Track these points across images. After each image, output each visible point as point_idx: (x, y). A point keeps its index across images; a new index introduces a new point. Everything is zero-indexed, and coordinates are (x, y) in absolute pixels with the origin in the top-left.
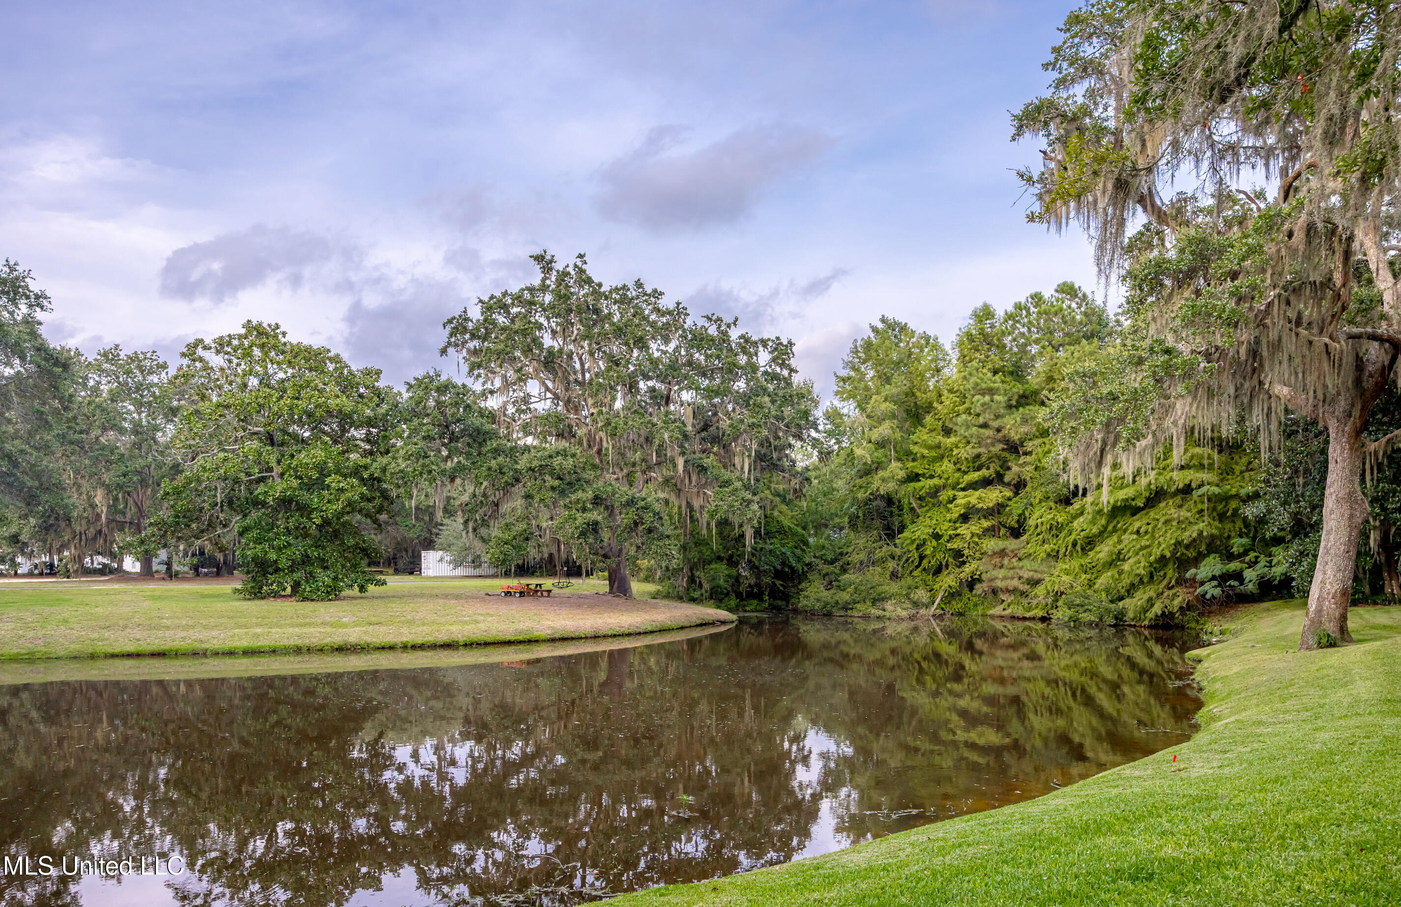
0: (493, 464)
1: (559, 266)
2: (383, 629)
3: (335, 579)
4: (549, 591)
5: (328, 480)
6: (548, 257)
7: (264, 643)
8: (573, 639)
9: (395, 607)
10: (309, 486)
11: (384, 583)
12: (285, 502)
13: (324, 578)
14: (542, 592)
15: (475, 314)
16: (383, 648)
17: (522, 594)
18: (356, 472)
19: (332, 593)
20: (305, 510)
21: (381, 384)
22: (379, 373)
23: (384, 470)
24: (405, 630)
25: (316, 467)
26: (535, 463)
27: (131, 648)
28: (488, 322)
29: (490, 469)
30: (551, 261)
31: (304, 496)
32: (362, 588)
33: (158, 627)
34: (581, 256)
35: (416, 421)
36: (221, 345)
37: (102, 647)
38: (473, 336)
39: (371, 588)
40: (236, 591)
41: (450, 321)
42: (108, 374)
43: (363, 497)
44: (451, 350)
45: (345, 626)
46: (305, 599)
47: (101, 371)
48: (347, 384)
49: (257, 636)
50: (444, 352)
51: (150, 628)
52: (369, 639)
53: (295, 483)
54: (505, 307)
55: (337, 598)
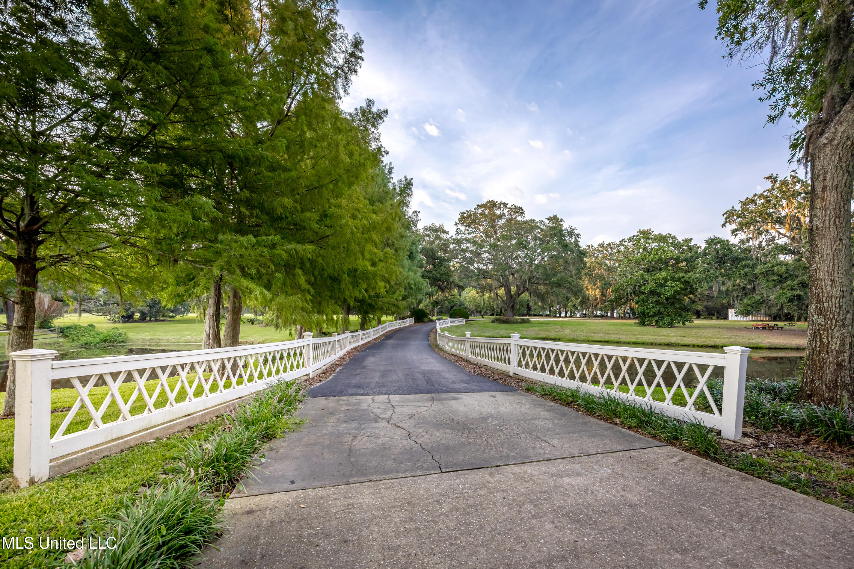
0: (742, 272)
1: (781, 178)
2: (685, 339)
3: (672, 320)
4: (782, 328)
5: (667, 283)
6: (774, 176)
7: (640, 341)
8: (782, 349)
9: (694, 331)
10: (662, 285)
11: (693, 322)
12: (652, 292)
13: (667, 319)
14: (778, 328)
15: (738, 207)
16: (685, 346)
17: (764, 328)
18: (679, 280)
19: (670, 325)
20: (659, 295)
21: (692, 244)
22: (691, 239)
23: (690, 278)
24: (695, 339)
25: (663, 279)
26: (763, 270)
27: (599, 339)
28: (744, 210)
29: (740, 274)
30: (777, 177)
31: (658, 289)
32: (684, 324)
33: (608, 334)
34: (794, 171)
35: (705, 257)
36: (630, 240)
37: (591, 338)
38: (739, 217)
39: (687, 323)
40: (635, 323)
41: (726, 213)
42: (601, 251)
43: (681, 288)
44: (727, 224)
45: (671, 336)
46: (659, 327)
47: (598, 251)
48: (677, 245)
49: (638, 338)
50: (724, 225)
51: (605, 333)
52: (679, 342)
53: (655, 285)
54: (753, 202)
55: (672, 327)
